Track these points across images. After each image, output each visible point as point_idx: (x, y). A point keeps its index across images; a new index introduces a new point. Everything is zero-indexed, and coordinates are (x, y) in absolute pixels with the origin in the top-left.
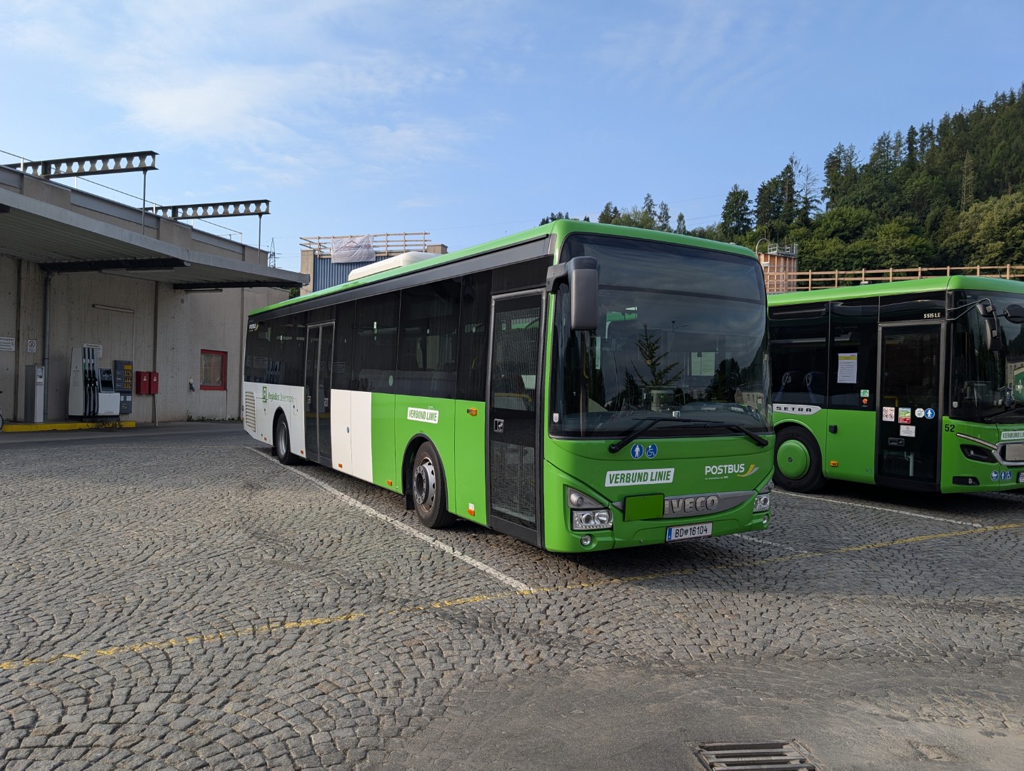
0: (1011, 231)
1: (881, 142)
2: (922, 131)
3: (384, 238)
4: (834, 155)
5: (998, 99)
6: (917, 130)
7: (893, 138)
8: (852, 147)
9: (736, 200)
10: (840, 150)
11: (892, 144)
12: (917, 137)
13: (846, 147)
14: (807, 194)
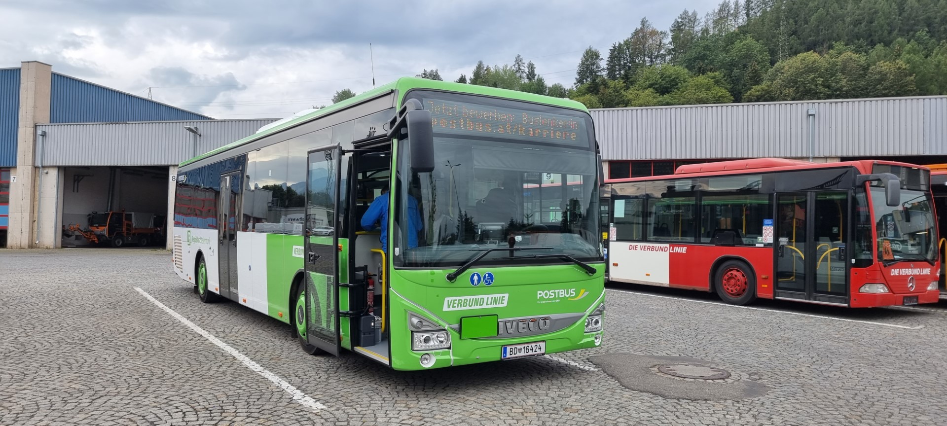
1: (722, 9)
4: (680, 20)
7: (732, 6)
8: (695, 13)
9: (590, 59)
10: (685, 15)
11: (732, 11)
13: (690, 14)
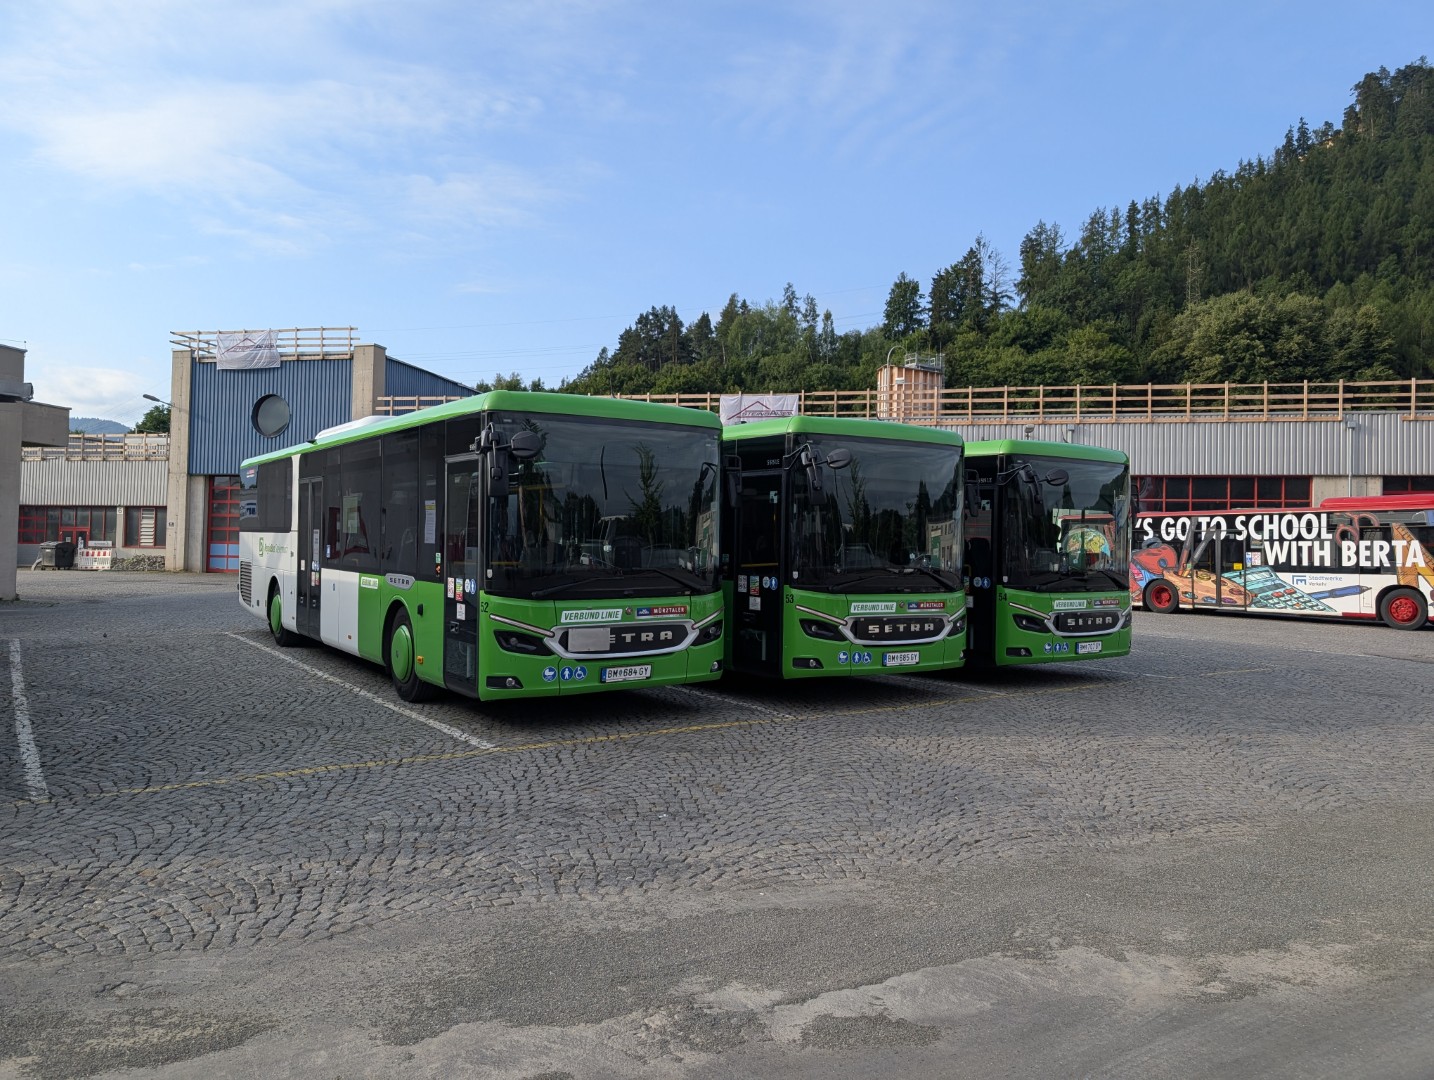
0: (1232, 341)
1: (1094, 221)
2: (1145, 206)
3: (292, 335)
4: (1034, 237)
5: (1243, 169)
6: (1139, 207)
7: (1109, 216)
8: (1055, 226)
9: (904, 293)
10: (1041, 230)
11: (1109, 224)
12: (1139, 216)
13: (1048, 227)
14: (995, 289)
